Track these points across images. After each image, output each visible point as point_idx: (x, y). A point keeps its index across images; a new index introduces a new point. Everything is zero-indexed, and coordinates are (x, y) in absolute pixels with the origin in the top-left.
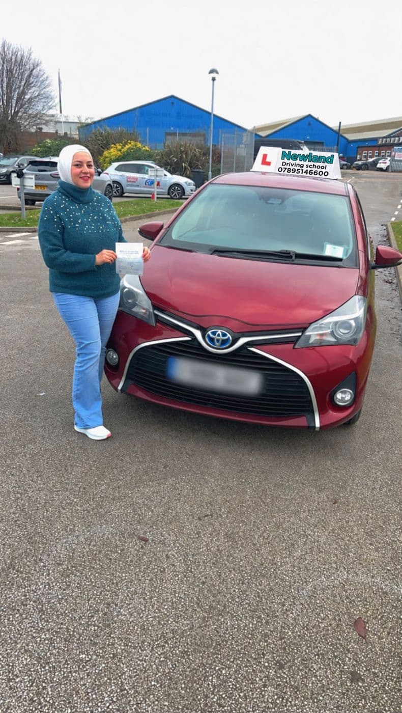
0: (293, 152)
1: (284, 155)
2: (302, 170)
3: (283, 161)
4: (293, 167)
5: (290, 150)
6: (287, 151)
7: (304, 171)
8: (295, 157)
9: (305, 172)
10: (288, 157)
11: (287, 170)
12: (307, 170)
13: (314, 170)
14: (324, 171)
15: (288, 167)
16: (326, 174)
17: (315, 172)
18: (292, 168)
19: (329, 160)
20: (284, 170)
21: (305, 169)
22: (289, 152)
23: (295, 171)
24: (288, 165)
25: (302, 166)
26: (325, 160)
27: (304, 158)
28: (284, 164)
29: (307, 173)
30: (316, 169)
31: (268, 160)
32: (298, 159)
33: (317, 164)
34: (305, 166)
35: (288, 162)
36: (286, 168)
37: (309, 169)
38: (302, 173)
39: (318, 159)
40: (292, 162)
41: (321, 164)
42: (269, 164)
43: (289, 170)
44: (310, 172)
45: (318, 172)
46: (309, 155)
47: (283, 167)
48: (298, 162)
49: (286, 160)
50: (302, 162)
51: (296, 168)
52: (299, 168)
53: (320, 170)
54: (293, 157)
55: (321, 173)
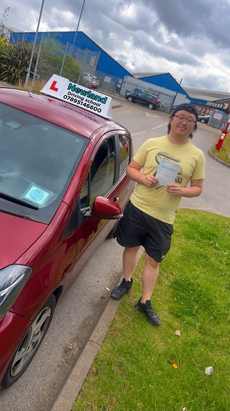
0: (78, 86)
1: (70, 87)
2: (82, 102)
3: (69, 91)
4: (76, 98)
5: (75, 84)
6: (73, 84)
7: (83, 103)
8: (78, 91)
9: (83, 105)
10: (73, 89)
11: (70, 99)
12: (86, 104)
13: (91, 105)
14: (98, 107)
15: (72, 97)
16: (99, 110)
17: (91, 107)
18: (74, 98)
19: (103, 100)
20: (68, 98)
21: (84, 102)
22: (74, 85)
23: (76, 101)
24: (73, 95)
25: (83, 99)
26: (100, 100)
27: (85, 93)
28: (69, 93)
29: (85, 106)
30: (93, 105)
31: (56, 86)
32: (80, 93)
33: (94, 101)
34: (85, 100)
35: (72, 92)
36: (70, 97)
37: (87, 103)
38: (81, 105)
39: (95, 97)
40: (76, 94)
41: (96, 102)
42: (56, 90)
43: (72, 99)
44: (87, 105)
45: (93, 107)
46: (88, 92)
47: (68, 95)
48: (79, 95)
49: (70, 91)
50: (82, 96)
51: (78, 99)
52: (80, 100)
53: (95, 106)
54: (76, 90)
55: (95, 109)
